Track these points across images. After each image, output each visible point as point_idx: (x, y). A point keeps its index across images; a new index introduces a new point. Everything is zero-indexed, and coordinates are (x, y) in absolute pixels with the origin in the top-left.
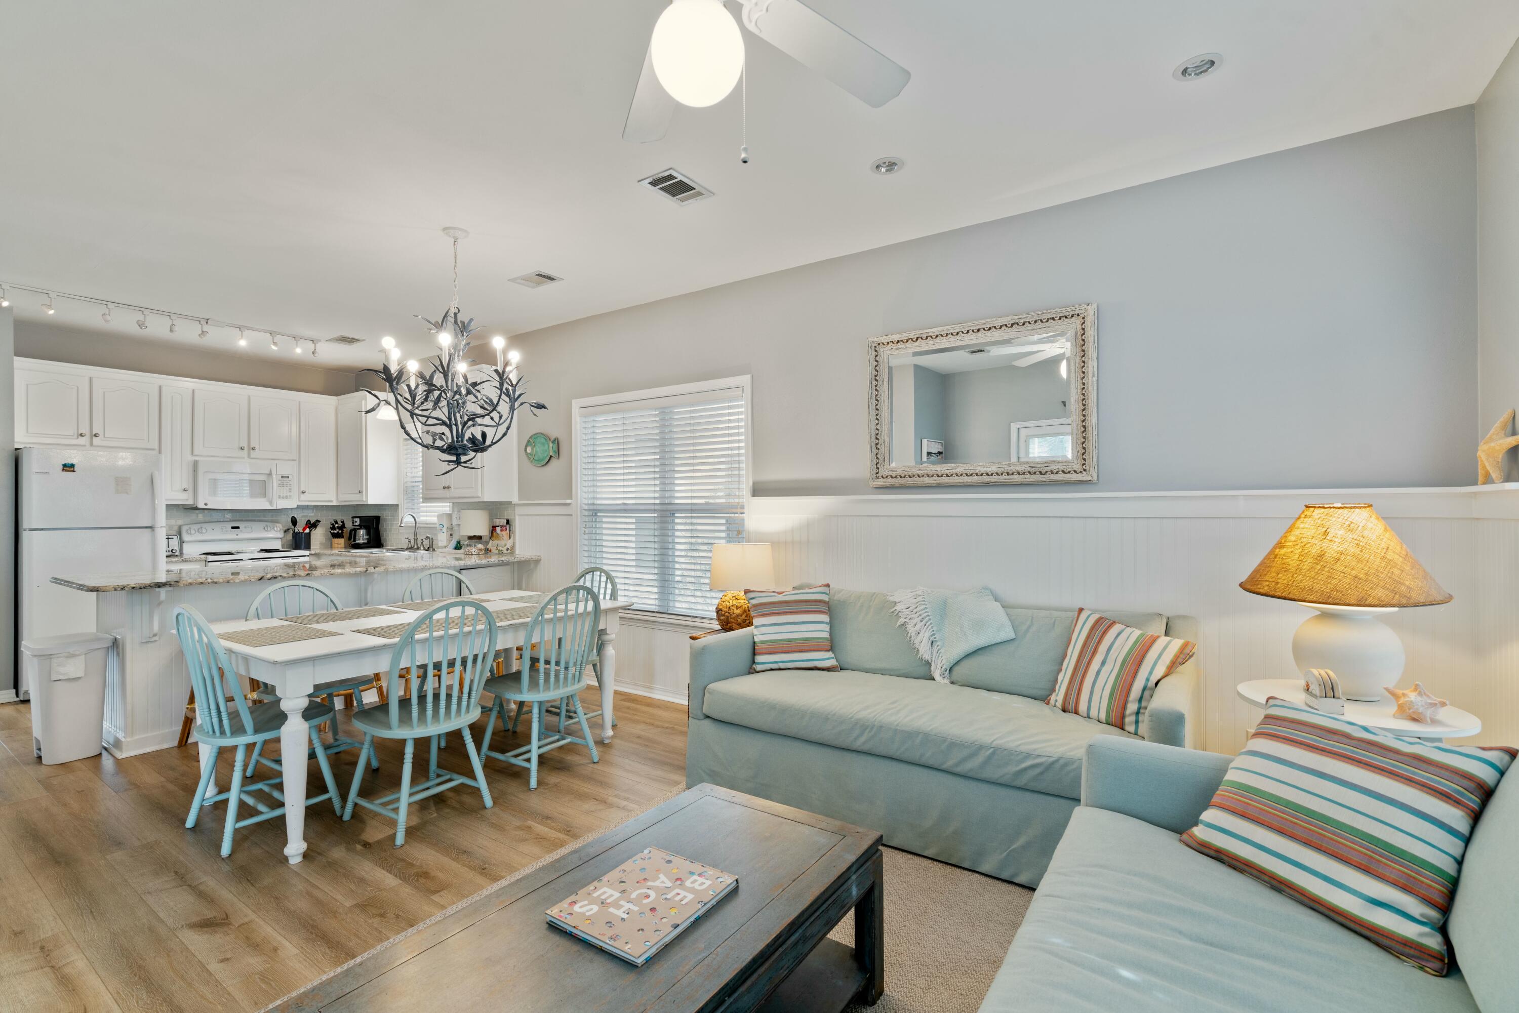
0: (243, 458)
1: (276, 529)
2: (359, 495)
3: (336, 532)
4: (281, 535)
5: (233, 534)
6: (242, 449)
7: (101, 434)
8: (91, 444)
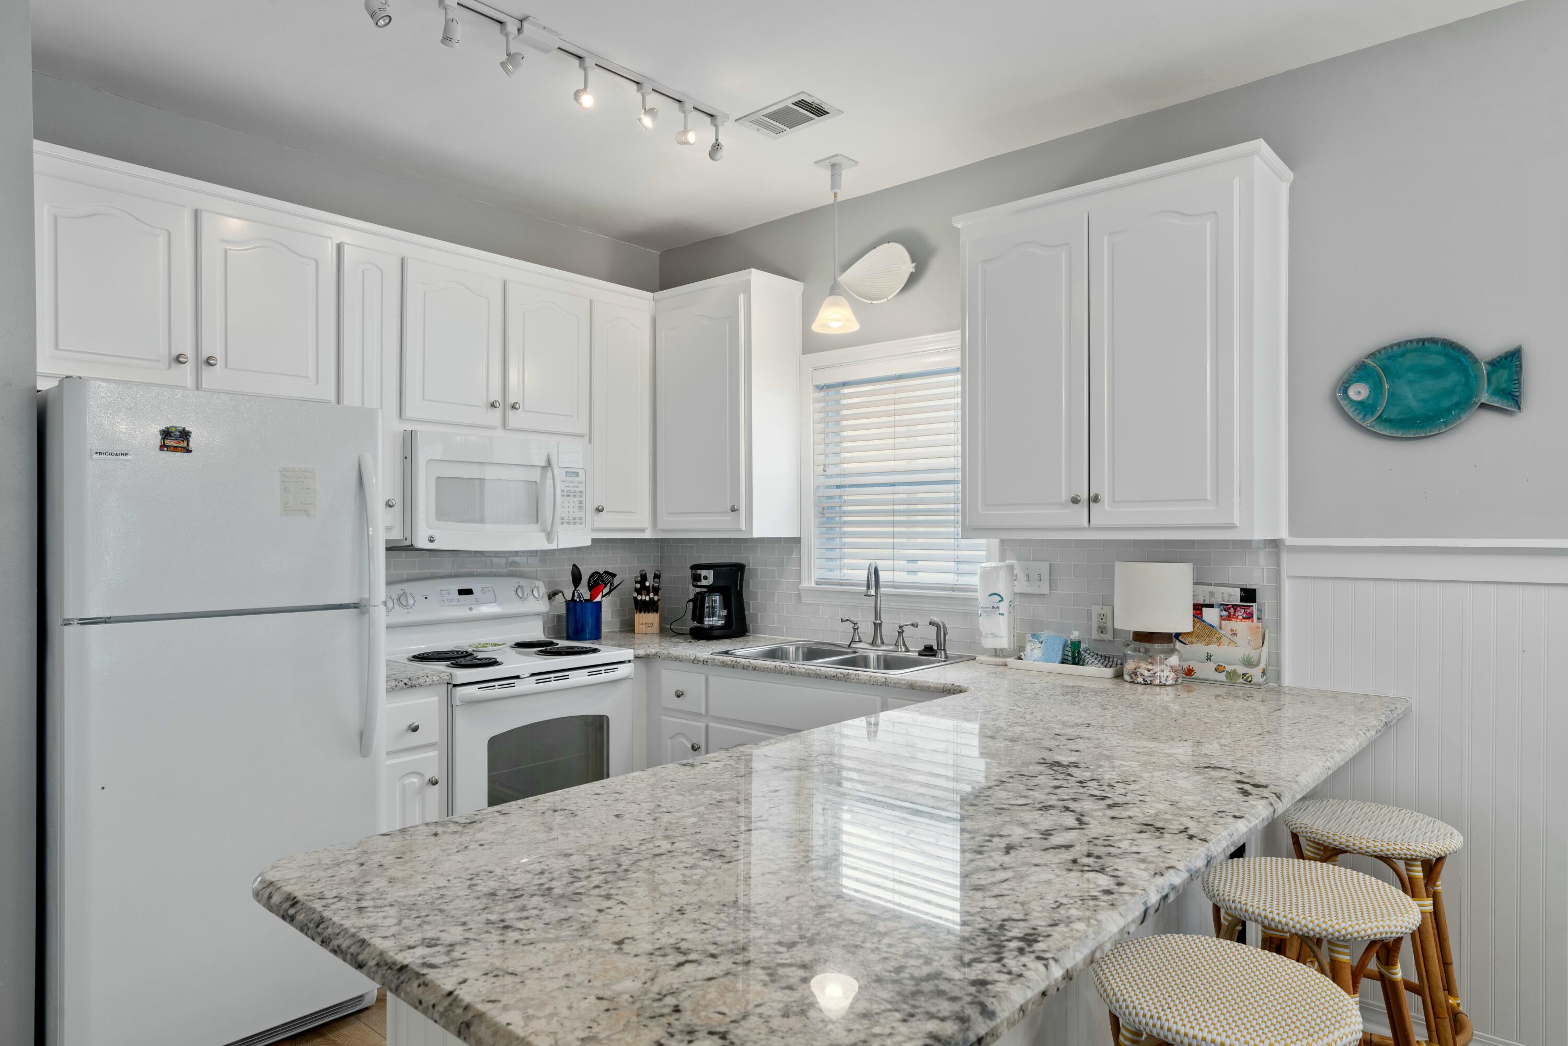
0: (494, 428)
1: (535, 593)
2: (729, 517)
3: (647, 598)
4: (543, 606)
5: (461, 609)
6: (493, 405)
7: (219, 357)
8: (198, 386)
